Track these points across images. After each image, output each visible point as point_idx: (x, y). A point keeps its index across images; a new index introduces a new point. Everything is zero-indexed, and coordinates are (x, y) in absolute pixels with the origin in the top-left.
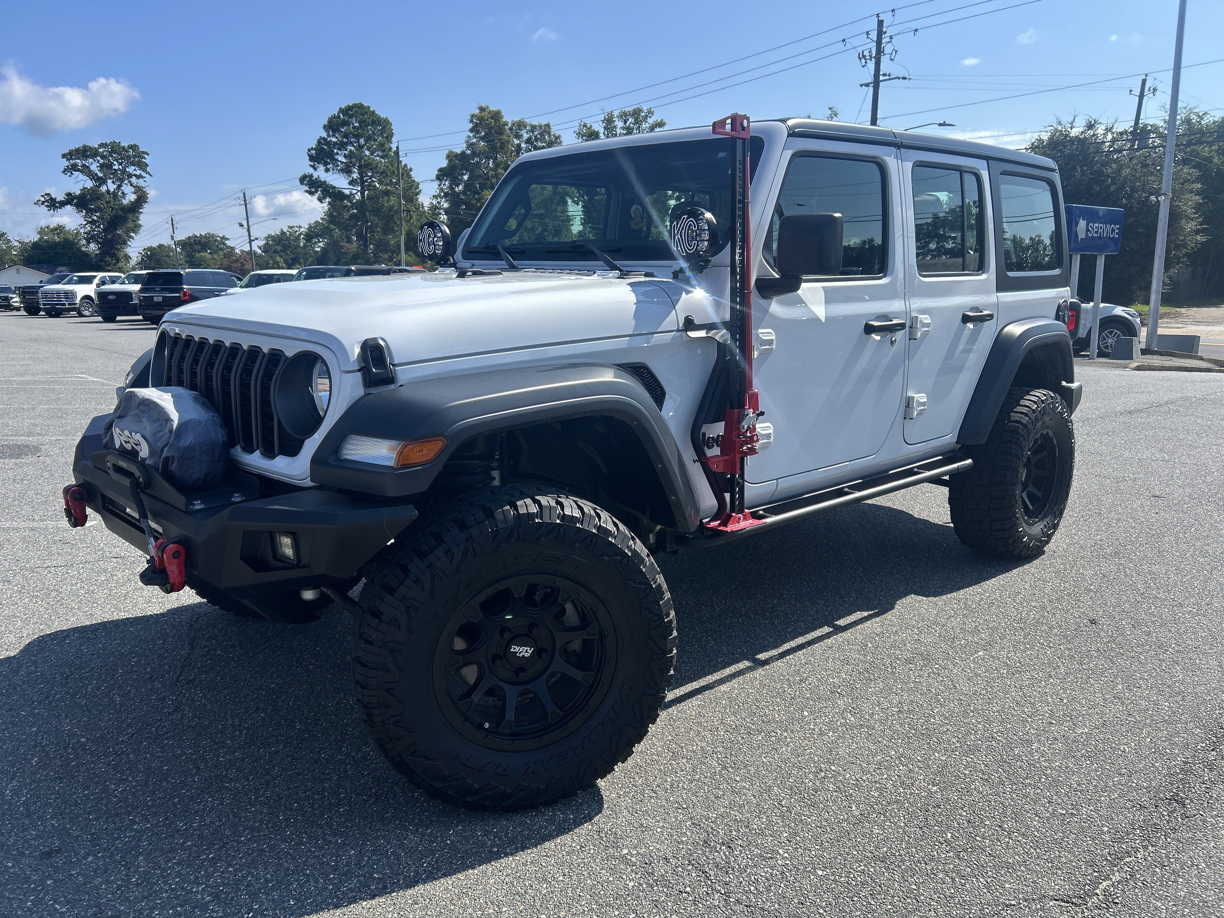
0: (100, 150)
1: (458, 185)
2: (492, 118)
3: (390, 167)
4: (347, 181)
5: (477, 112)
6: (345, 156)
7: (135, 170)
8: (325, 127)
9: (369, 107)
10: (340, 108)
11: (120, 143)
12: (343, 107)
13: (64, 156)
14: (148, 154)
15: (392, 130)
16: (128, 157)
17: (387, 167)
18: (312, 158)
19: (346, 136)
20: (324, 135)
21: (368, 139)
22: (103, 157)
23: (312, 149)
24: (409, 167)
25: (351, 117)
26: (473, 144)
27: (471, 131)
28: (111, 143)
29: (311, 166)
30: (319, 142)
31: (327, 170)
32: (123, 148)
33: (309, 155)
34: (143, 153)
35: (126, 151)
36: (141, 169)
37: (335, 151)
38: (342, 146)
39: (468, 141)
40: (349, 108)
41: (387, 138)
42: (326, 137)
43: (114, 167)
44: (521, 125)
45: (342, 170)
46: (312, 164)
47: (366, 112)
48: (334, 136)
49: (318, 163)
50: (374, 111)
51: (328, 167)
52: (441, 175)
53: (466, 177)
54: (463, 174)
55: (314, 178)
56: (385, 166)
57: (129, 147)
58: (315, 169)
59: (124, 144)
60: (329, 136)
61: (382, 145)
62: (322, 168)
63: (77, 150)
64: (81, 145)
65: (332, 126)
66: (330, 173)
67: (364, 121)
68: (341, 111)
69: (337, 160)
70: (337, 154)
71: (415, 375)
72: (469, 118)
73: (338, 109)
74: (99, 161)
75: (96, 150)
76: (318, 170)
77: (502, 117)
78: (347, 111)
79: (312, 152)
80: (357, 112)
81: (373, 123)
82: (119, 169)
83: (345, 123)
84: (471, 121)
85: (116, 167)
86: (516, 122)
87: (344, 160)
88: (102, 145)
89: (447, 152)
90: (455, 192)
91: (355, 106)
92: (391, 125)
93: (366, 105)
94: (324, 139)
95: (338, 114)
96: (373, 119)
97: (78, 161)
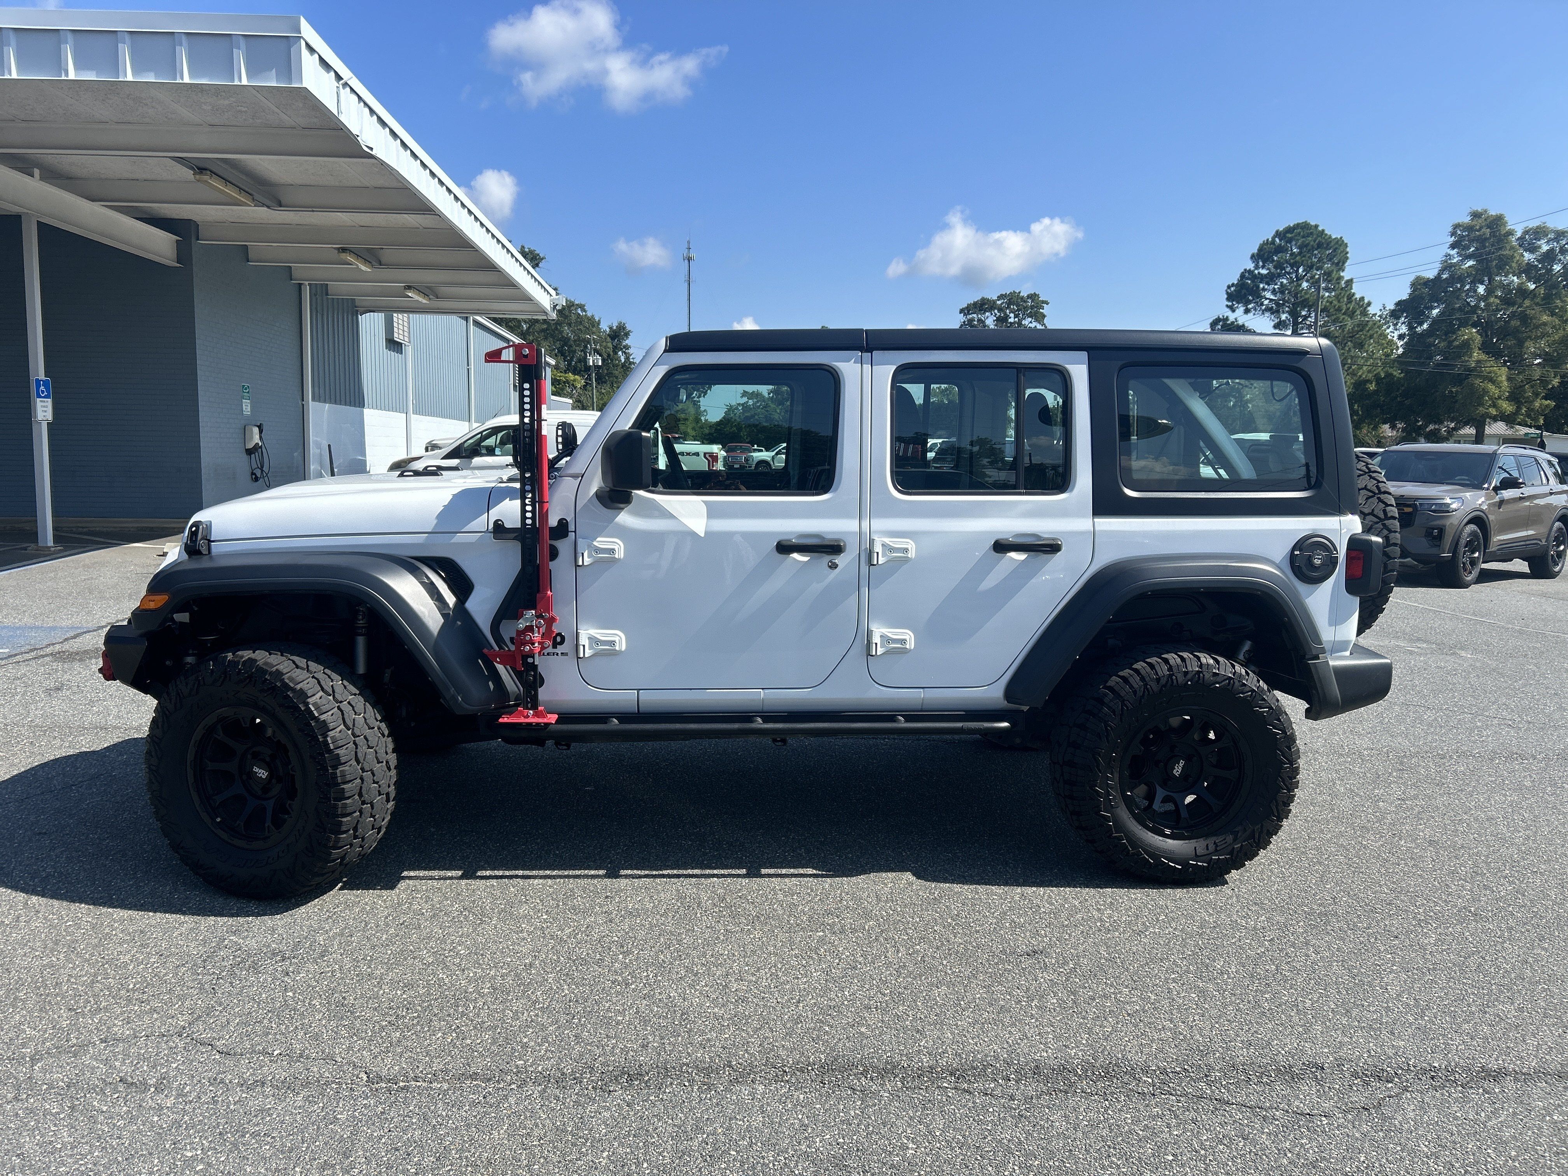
0: (999, 302)
1: (1421, 324)
2: (1488, 227)
3: (1335, 302)
4: (1272, 324)
5: (1467, 219)
6: (1274, 292)
7: (1031, 322)
8: (1253, 257)
9: (1316, 226)
10: (1277, 231)
11: (1020, 293)
12: (1281, 229)
13: (961, 311)
14: (1047, 304)
15: (1347, 253)
16: (1026, 308)
17: (1331, 303)
18: (1230, 297)
19: (1279, 266)
20: (1251, 266)
21: (1309, 268)
22: (1000, 310)
23: (1233, 285)
24: (1366, 301)
25: (1290, 241)
26: (1452, 265)
27: (1453, 246)
28: (1011, 293)
29: (1227, 306)
30: (1242, 276)
31: (1247, 311)
32: (1022, 298)
33: (1227, 293)
34: (1043, 302)
35: (1025, 302)
36: (1036, 320)
37: (1261, 286)
38: (1270, 279)
39: (1446, 262)
40: (1289, 230)
41: (1337, 264)
42: (1252, 269)
43: (1010, 320)
44: (1539, 232)
45: (1269, 309)
46: (1230, 304)
47: (1312, 233)
48: (1263, 267)
49: (1238, 303)
50: (1323, 231)
51: (1250, 306)
52: (1399, 310)
53: (1435, 312)
54: (1433, 308)
55: (1229, 322)
56: (1327, 301)
57: (1028, 297)
58: (1233, 311)
59: (1024, 294)
60: (1257, 267)
61: (1328, 274)
62: (1241, 309)
63: (975, 304)
64: (979, 298)
65: (1263, 255)
66: (1250, 315)
67: (1307, 245)
68: (1278, 234)
69: (1262, 297)
70: (1264, 289)
71: (228, 550)
72: (1450, 229)
73: (1273, 233)
74: (996, 314)
75: (994, 302)
76: (1237, 311)
77: (1505, 224)
78: (1286, 235)
79: (1232, 289)
80: (1299, 234)
81: (1320, 246)
82: (1015, 322)
83: (1279, 250)
84: (1453, 234)
85: (1011, 320)
86: (1531, 229)
87: (1272, 297)
88: (1001, 297)
89: (1412, 278)
90: (1416, 332)
91: (1297, 226)
92: (1347, 247)
93: (1313, 223)
94: (1250, 272)
95: (1273, 238)
96: (1319, 242)
97: (975, 315)
